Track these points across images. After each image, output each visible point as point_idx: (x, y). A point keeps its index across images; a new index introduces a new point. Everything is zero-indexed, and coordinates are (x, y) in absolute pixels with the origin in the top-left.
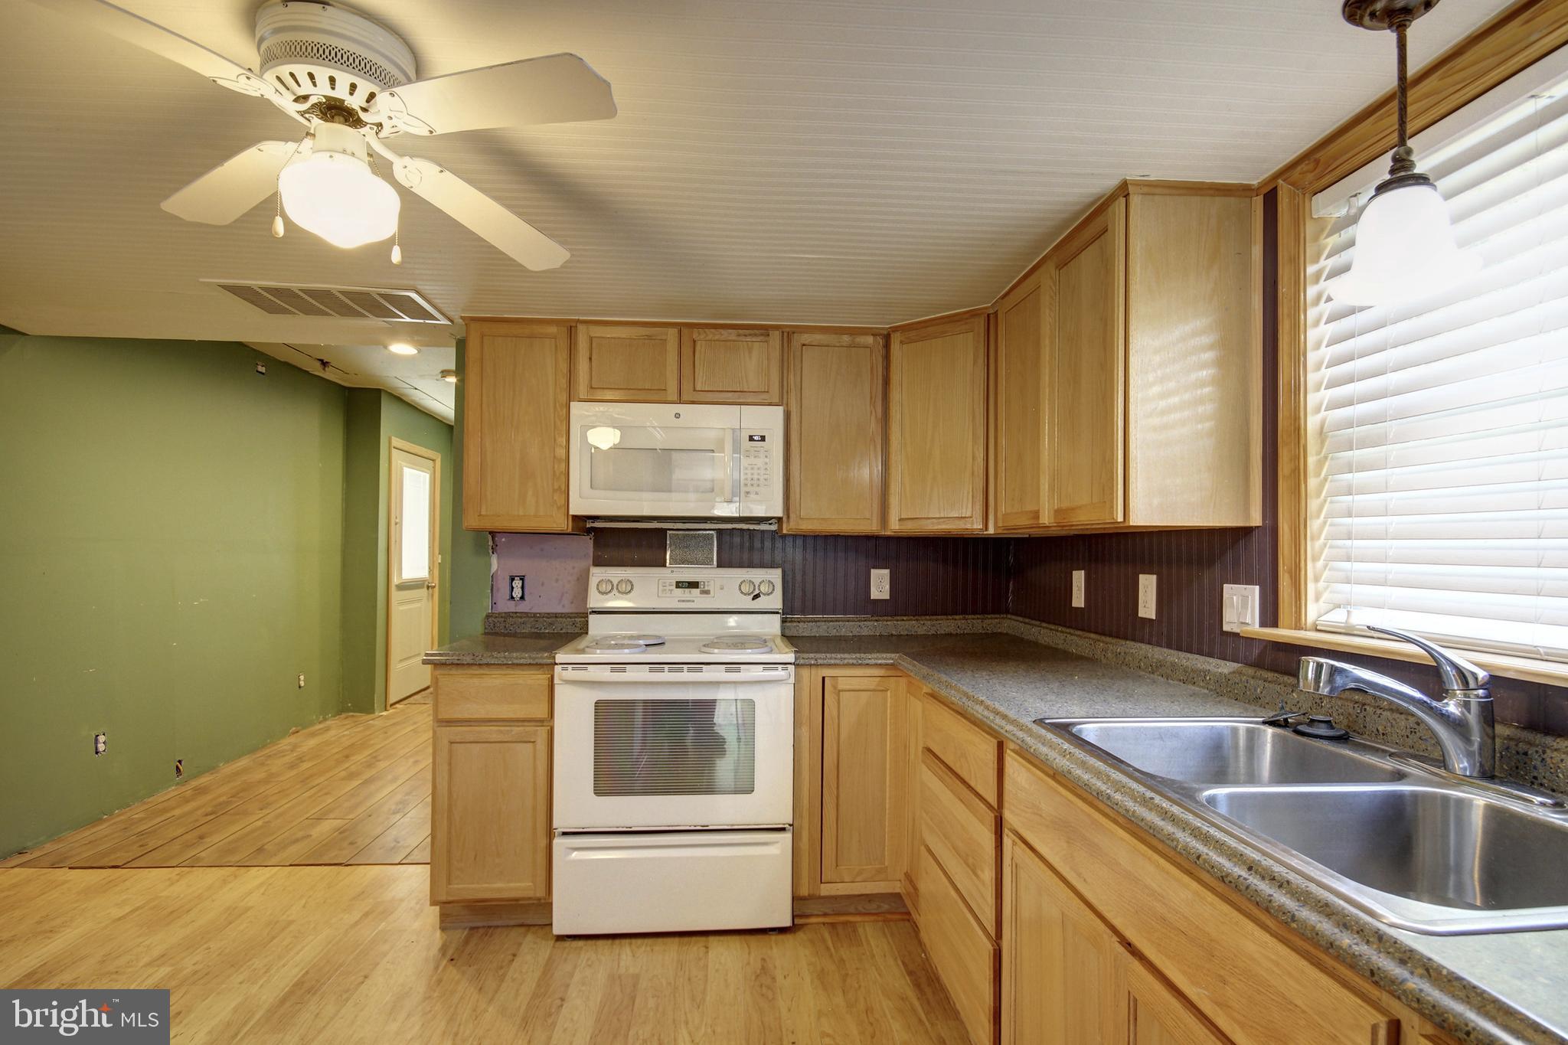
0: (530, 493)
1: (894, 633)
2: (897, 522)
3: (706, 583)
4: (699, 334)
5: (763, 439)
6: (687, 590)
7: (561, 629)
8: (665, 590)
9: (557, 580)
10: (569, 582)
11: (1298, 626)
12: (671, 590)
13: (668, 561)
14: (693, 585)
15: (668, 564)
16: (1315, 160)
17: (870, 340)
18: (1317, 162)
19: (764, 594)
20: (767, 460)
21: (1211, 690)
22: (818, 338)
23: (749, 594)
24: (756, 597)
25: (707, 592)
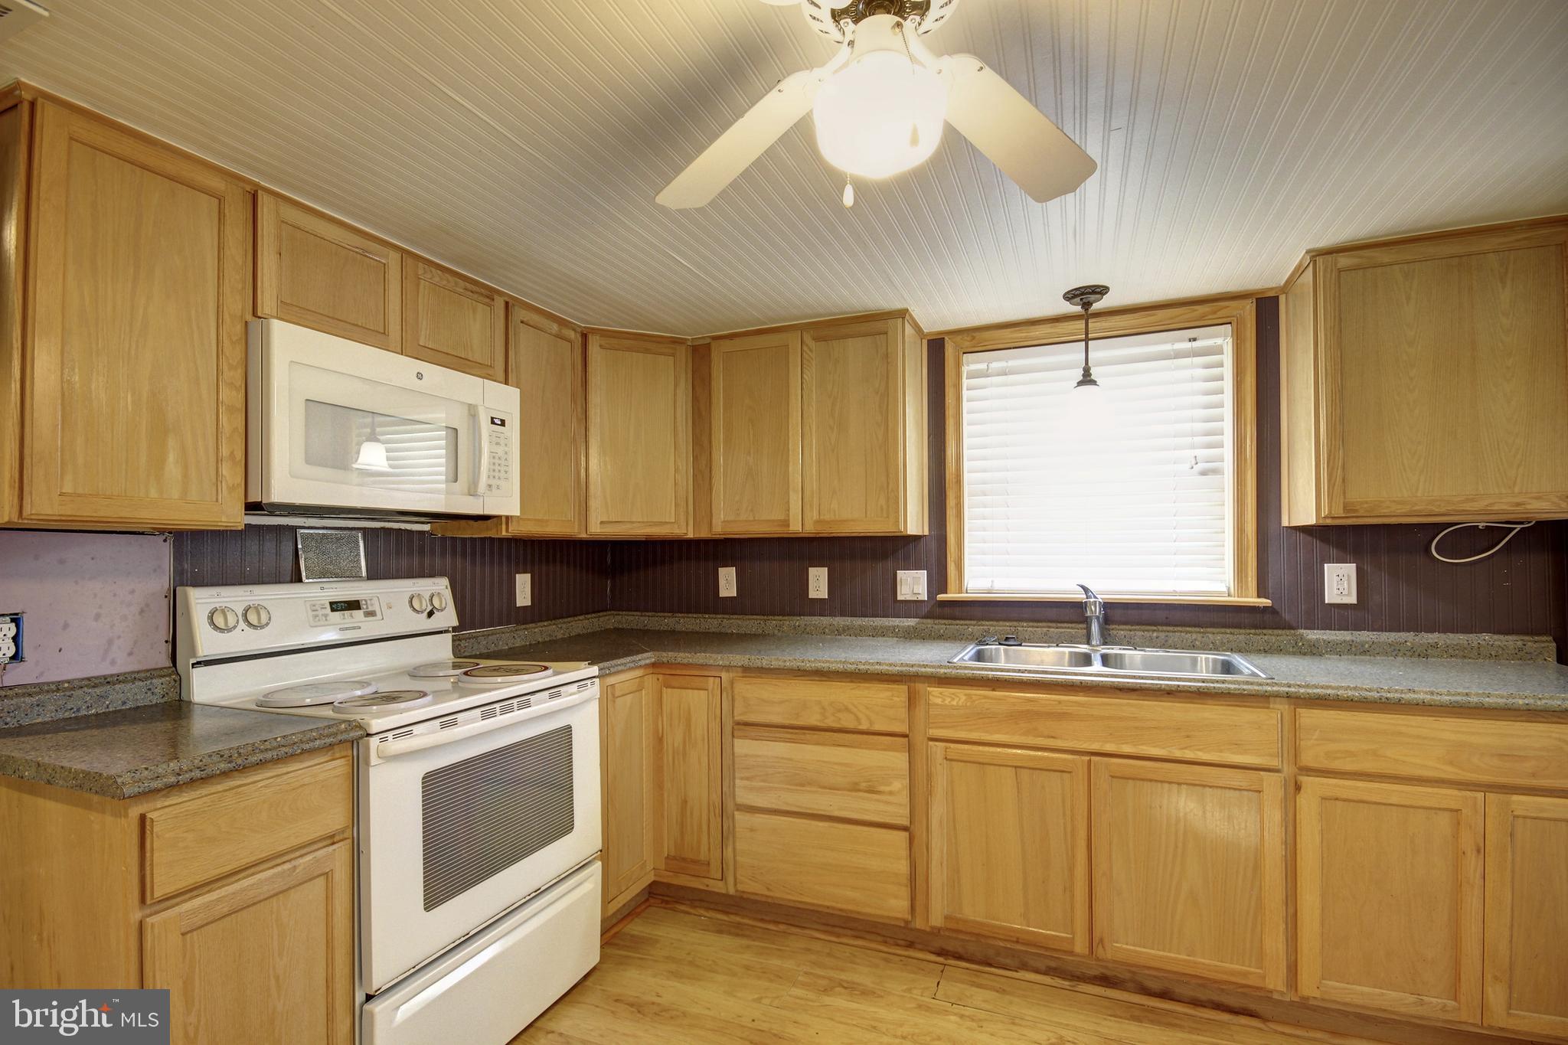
0: (171, 458)
1: (540, 640)
2: (599, 525)
3: (369, 602)
4: (425, 272)
5: (503, 423)
6: (347, 613)
7: (124, 703)
8: (317, 616)
9: (97, 617)
10: (124, 618)
11: (960, 592)
12: (326, 616)
13: (304, 574)
14: (353, 605)
15: (304, 578)
16: (972, 336)
17: (572, 335)
18: (974, 338)
19: (438, 610)
20: (506, 449)
21: (901, 637)
22: (535, 318)
23: (422, 612)
24: (430, 614)
25: (372, 614)
